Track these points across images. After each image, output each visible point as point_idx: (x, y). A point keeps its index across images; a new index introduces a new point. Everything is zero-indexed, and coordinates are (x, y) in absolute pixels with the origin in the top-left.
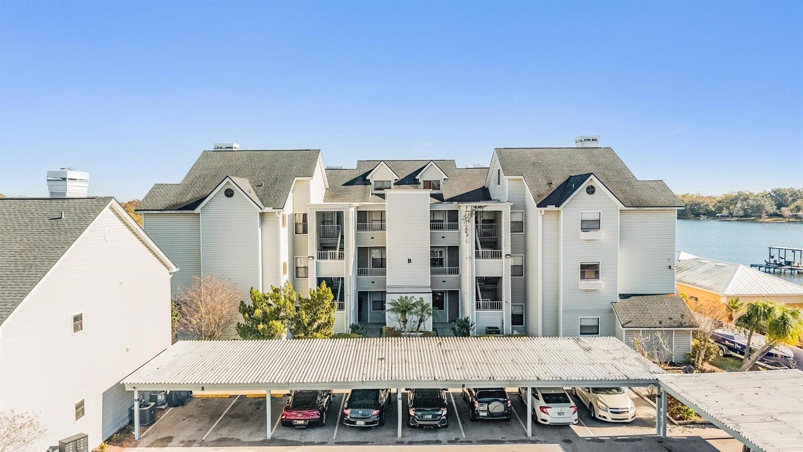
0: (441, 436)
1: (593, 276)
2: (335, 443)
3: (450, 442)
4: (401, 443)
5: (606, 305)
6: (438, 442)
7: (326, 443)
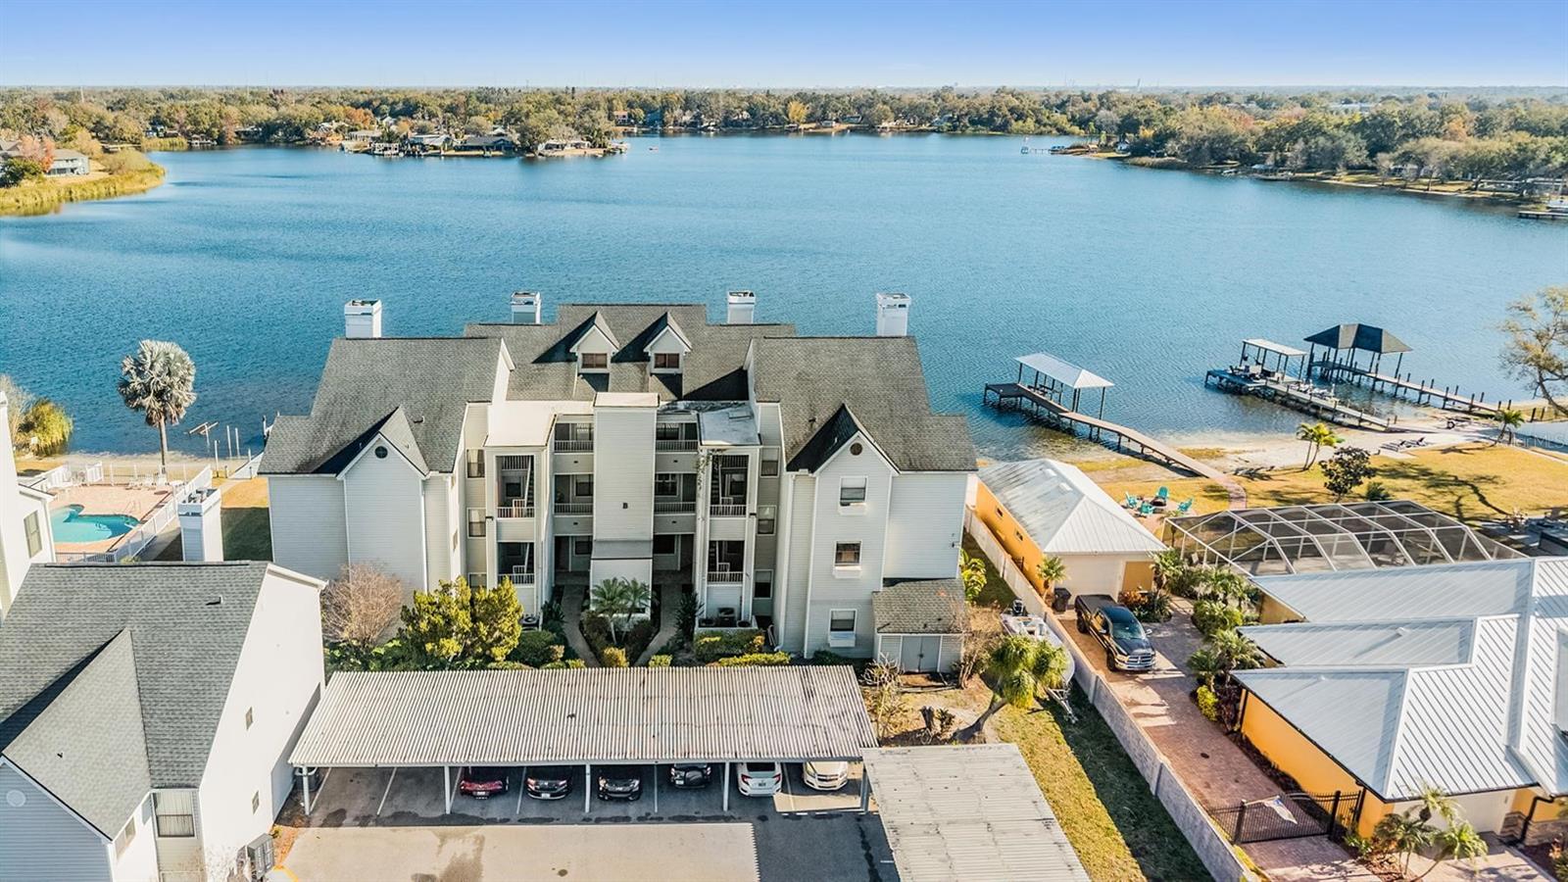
0: (632, 810)
1: (852, 560)
2: (520, 821)
3: (641, 820)
4: (587, 820)
5: (865, 595)
6: (626, 820)
7: (508, 820)
